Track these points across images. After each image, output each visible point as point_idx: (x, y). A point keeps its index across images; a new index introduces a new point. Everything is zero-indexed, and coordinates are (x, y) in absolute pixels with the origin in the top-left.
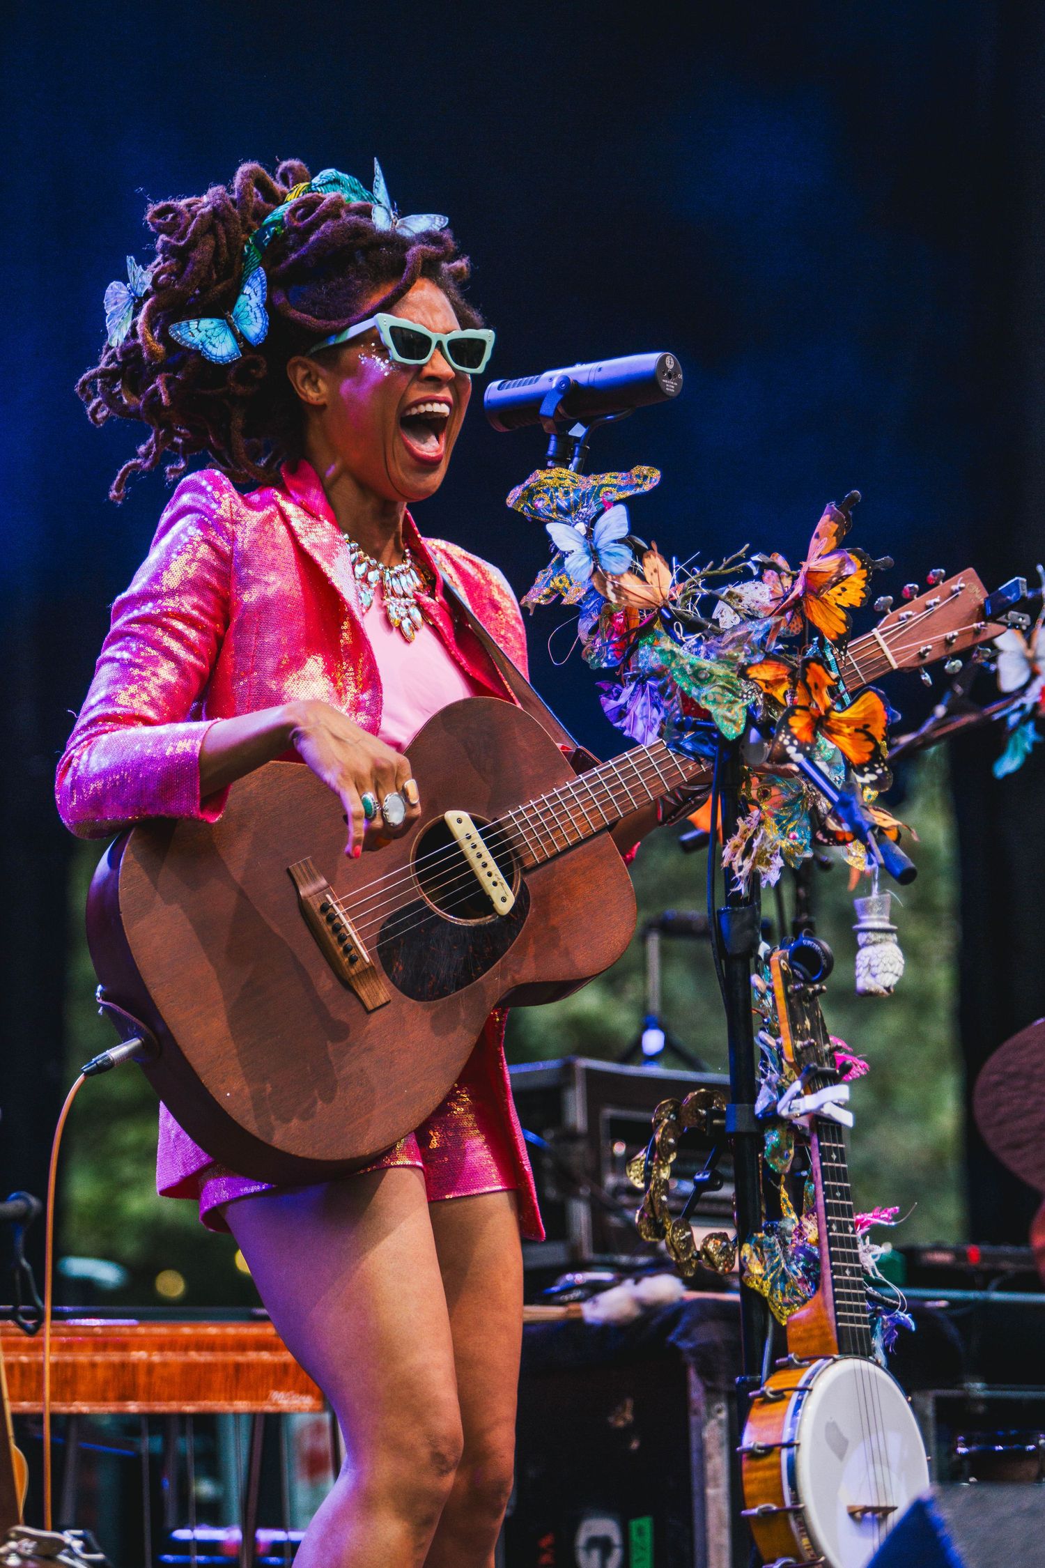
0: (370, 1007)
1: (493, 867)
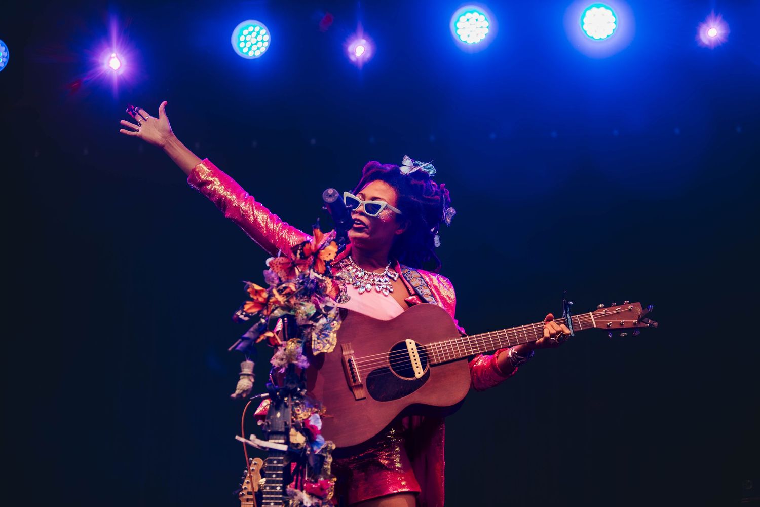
0: (357, 398)
1: (418, 361)
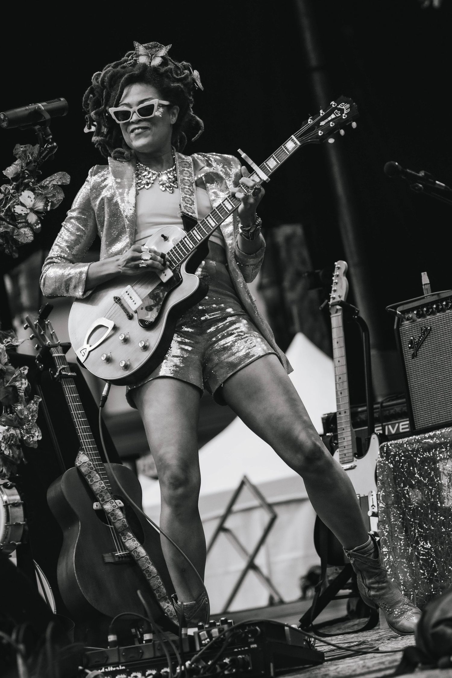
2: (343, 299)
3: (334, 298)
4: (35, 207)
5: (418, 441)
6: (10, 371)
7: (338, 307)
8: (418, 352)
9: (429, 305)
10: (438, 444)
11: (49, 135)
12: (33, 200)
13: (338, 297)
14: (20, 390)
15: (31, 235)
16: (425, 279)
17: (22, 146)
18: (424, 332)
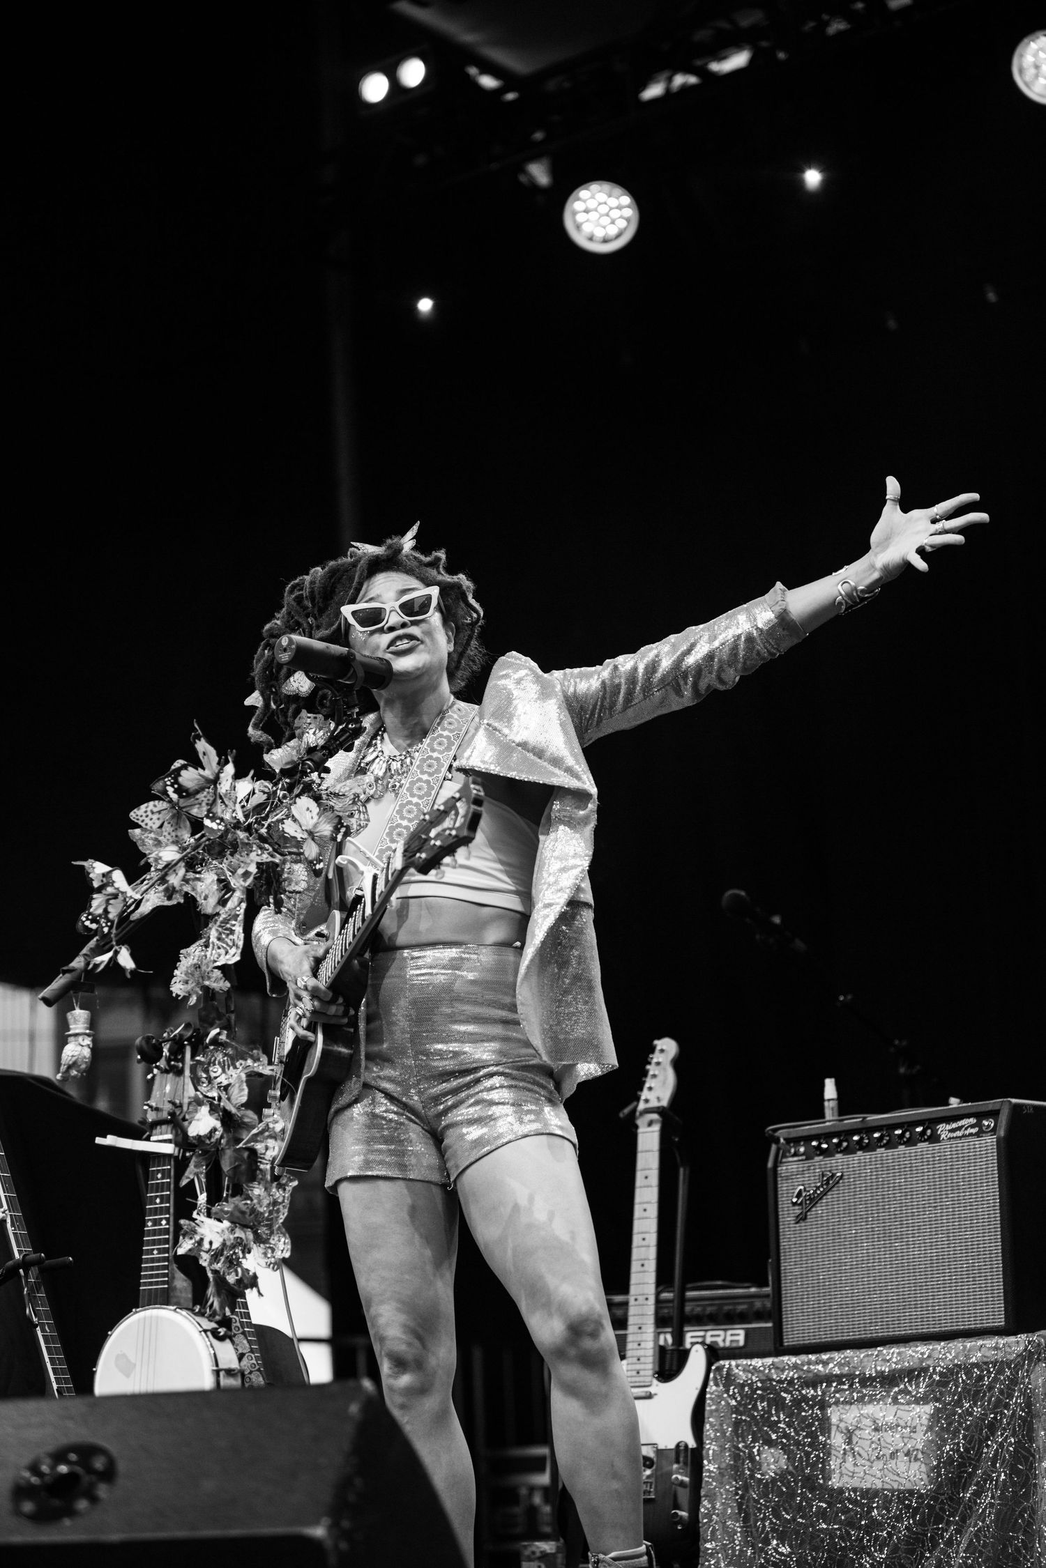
2: (665, 1103)
3: (647, 1101)
4: (317, 830)
5: (795, 1366)
6: (246, 1120)
7: (655, 1116)
8: (809, 1213)
9: (827, 1136)
10: (836, 1376)
11: (353, 707)
12: (316, 817)
13: (656, 1100)
14: (264, 1158)
15: (304, 878)
16: (830, 1089)
17: (309, 715)
18: (828, 1180)
